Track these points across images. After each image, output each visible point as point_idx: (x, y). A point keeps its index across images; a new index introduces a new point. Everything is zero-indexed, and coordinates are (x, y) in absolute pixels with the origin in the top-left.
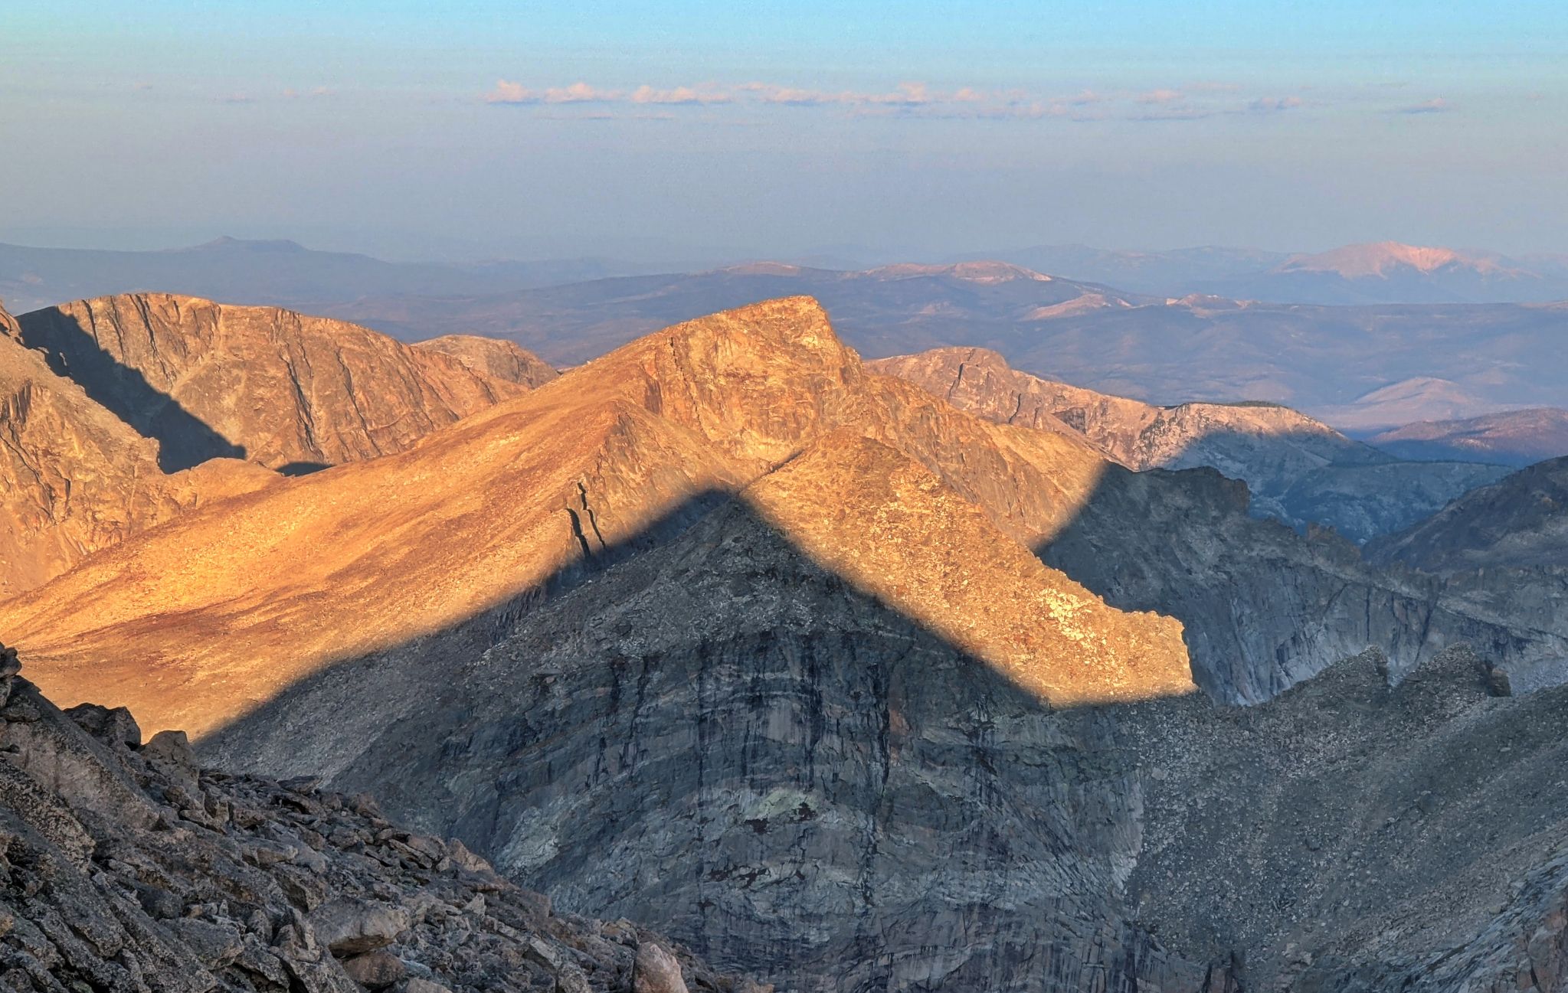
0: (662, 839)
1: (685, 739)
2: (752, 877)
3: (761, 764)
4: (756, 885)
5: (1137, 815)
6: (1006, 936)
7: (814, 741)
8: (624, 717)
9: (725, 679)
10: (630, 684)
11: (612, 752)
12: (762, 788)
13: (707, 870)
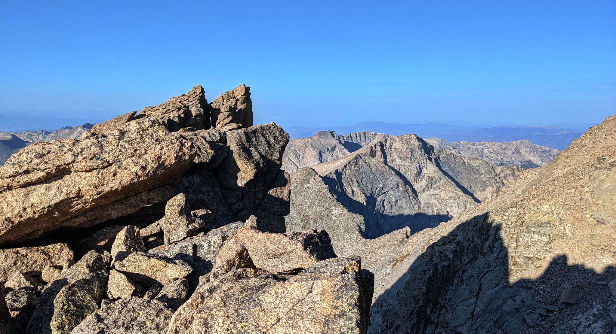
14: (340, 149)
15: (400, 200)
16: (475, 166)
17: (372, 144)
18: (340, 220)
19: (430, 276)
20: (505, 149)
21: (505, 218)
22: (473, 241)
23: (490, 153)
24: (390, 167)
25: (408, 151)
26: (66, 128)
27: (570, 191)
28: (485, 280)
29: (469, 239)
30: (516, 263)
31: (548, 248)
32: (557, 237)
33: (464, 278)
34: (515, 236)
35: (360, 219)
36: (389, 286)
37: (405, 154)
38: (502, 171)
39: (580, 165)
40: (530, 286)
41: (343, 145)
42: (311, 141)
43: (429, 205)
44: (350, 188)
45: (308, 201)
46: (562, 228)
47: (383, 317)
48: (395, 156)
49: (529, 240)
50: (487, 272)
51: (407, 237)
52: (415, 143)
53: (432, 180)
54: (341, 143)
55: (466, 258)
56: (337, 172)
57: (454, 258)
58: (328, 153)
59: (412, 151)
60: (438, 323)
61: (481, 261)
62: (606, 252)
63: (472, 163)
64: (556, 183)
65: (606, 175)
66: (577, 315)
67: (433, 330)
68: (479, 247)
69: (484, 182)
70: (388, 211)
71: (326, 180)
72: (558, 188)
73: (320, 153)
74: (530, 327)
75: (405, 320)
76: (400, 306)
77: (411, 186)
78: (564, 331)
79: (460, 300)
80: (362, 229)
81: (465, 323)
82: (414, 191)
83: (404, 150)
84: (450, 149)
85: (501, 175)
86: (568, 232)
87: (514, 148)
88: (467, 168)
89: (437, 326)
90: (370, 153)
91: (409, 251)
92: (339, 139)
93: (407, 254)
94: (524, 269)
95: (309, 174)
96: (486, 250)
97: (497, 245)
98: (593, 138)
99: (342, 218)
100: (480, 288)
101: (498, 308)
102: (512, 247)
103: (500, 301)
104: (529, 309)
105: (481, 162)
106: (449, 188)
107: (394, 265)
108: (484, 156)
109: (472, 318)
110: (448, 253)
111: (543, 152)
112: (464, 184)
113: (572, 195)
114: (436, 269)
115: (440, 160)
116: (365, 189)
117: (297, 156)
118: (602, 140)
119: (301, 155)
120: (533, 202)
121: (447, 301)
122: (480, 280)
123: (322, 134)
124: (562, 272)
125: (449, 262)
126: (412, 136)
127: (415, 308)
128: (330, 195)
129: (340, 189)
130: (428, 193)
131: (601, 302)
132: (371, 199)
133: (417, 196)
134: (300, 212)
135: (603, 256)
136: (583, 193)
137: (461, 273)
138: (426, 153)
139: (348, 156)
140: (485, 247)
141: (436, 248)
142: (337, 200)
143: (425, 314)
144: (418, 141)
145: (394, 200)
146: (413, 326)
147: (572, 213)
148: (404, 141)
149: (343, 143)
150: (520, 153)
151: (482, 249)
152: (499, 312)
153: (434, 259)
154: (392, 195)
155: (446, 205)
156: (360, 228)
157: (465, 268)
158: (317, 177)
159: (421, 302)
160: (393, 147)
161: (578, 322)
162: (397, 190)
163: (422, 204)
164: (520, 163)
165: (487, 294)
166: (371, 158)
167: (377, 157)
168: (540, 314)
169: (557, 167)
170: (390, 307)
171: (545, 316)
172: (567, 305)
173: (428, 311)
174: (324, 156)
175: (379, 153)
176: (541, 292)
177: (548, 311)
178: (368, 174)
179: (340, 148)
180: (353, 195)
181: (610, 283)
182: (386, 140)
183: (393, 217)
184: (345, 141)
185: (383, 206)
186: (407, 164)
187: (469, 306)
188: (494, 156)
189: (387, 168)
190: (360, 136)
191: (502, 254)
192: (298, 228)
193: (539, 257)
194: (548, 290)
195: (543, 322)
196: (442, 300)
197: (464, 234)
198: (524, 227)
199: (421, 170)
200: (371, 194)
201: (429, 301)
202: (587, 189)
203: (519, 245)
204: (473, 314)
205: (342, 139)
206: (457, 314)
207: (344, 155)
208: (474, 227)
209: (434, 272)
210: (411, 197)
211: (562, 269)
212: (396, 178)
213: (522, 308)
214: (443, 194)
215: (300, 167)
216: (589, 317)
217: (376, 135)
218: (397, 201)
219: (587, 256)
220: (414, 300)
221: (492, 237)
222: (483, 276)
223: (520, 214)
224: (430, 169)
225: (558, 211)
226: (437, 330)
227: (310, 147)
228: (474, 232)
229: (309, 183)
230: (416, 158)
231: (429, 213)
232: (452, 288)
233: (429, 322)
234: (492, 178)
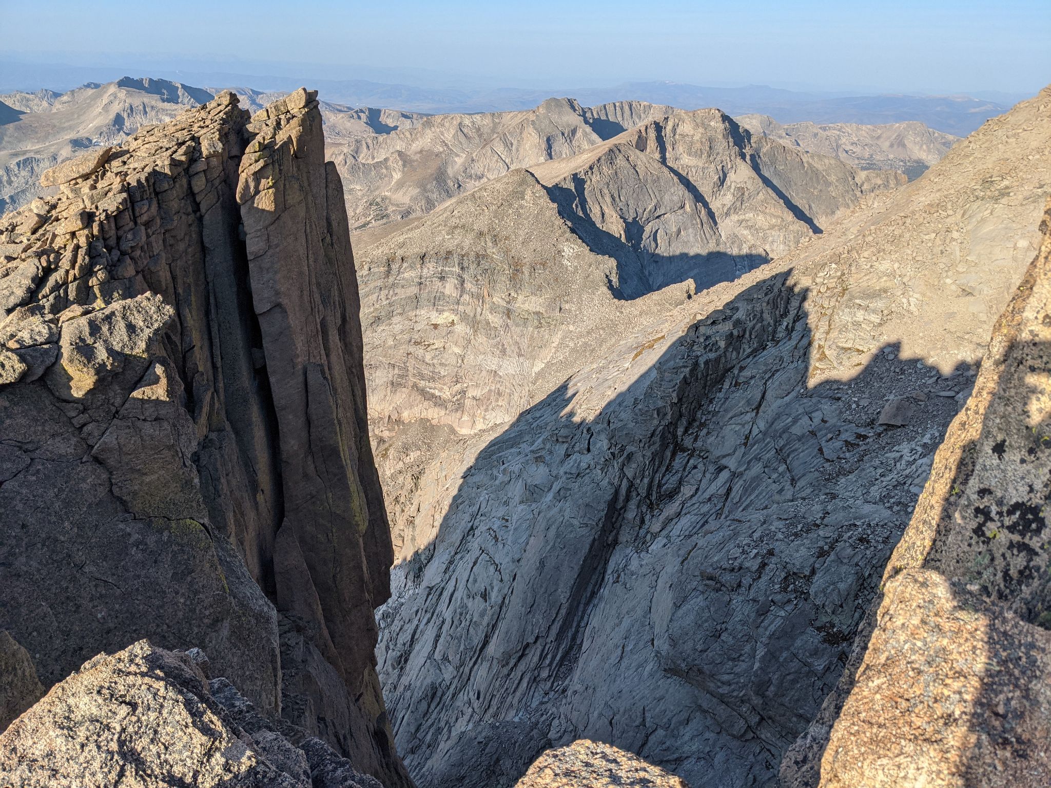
0: (398, 328)
1: (414, 290)
2: (429, 345)
3: (441, 303)
4: (429, 349)
5: (554, 345)
6: (498, 386)
7: (461, 296)
8: (391, 279)
9: (431, 268)
10: (395, 267)
11: (384, 292)
12: (440, 312)
13: (413, 341)
14: (585, 134)
15: (685, 229)
16: (820, 168)
17: (641, 125)
18: (576, 267)
19: (685, 377)
20: (879, 138)
21: (818, 280)
22: (762, 319)
23: (852, 144)
24: (671, 170)
25: (704, 140)
26: (88, 86)
27: (927, 237)
28: (773, 384)
29: (755, 315)
30: (823, 357)
31: (876, 334)
32: (894, 315)
33: (741, 380)
34: (829, 312)
35: (610, 265)
36: (624, 388)
37: (698, 145)
38: (868, 179)
39: (952, 191)
40: (839, 395)
41: (591, 125)
42: (532, 117)
43: (734, 238)
44: (599, 208)
45: (521, 232)
46: (905, 300)
47: (610, 440)
48: (680, 148)
49: (850, 320)
50: (777, 371)
51: (689, 297)
52: (718, 126)
53: (743, 194)
54: (586, 122)
55: (746, 347)
56: (575, 178)
57: (726, 348)
58: (563, 141)
59: (711, 140)
60: (694, 450)
61: (771, 351)
62: (965, 343)
63: (818, 165)
64: (908, 221)
65: (989, 211)
66: (899, 444)
67: (684, 462)
68: (770, 329)
69: (834, 198)
70: (663, 250)
71: (555, 193)
72: (909, 231)
73: (548, 140)
74: (828, 460)
75: (642, 445)
76: (636, 423)
77: (706, 205)
78: (876, 468)
79: (730, 415)
80: (613, 283)
81: (734, 451)
82: (711, 215)
83: (696, 138)
84: (781, 137)
85: (865, 187)
86: (912, 308)
87: (894, 137)
88: (806, 172)
89: (691, 456)
90: (637, 142)
91: (665, 330)
92: (583, 115)
93: (660, 335)
94: (834, 368)
95: (523, 182)
96: (781, 333)
97: (799, 326)
98: (987, 141)
99: (579, 263)
100: (763, 397)
101: (786, 430)
102: (822, 330)
103: (790, 419)
104: (830, 432)
105: (833, 162)
106: (772, 210)
107: (636, 356)
108: (841, 150)
109: (745, 444)
110: (718, 339)
111: (944, 144)
112: (798, 201)
113: (930, 244)
114: (696, 364)
115: (759, 157)
116: (624, 209)
117: (508, 145)
118: (1000, 146)
119: (515, 143)
120: (866, 254)
121: (710, 417)
122: (765, 384)
123: (554, 103)
124: (892, 374)
125: (718, 353)
126: (713, 111)
127: (658, 426)
128: (559, 221)
129: (579, 208)
130: (735, 218)
131: (939, 425)
132: (634, 229)
133: (716, 223)
134: (506, 252)
135: (959, 349)
136: (948, 241)
137: (736, 371)
138: (735, 144)
139: (599, 147)
140: (779, 329)
141: (702, 330)
142: (573, 231)
143: (675, 436)
144: (724, 122)
145: (674, 229)
146: (654, 455)
147: (925, 275)
148: (698, 121)
149: (591, 121)
150: (904, 146)
151: (775, 332)
152: (785, 436)
153: (695, 348)
154: (672, 221)
155: (765, 239)
156: (610, 281)
157: (743, 364)
158: (538, 187)
159: (669, 417)
160: (678, 131)
161: (898, 455)
162: (681, 211)
163: (723, 238)
164: (901, 163)
165: (773, 406)
166: (637, 151)
167: (648, 150)
168: (846, 441)
169: (920, 192)
170: (620, 424)
171: (852, 445)
172: (889, 427)
173: (680, 431)
174: (556, 147)
175: (652, 144)
176: (854, 406)
177: (859, 436)
178: (631, 183)
179: (584, 131)
180: (603, 221)
181: (960, 395)
182: (666, 119)
183: (671, 259)
184: (594, 119)
185: (655, 240)
186: (701, 165)
187: (743, 425)
188: (857, 149)
189: (666, 170)
190: (622, 108)
191: (804, 342)
192: (503, 279)
193: (861, 348)
194: (865, 403)
195: (848, 455)
196: (703, 414)
197: (749, 307)
198: (846, 297)
199: (725, 176)
200: (634, 219)
201: (681, 416)
202: (955, 235)
203: (832, 327)
204: (747, 438)
205: (588, 115)
206: (723, 437)
207: (592, 144)
208: (766, 295)
209: (691, 371)
210: (705, 225)
211: (892, 368)
212: (680, 191)
213: (820, 430)
214: (761, 221)
215: (512, 167)
216: (917, 448)
217: (650, 107)
218: (679, 231)
219: (935, 348)
220: (658, 415)
221: (793, 313)
222: (770, 378)
223: (843, 274)
224: (742, 174)
225: (904, 271)
226: (692, 461)
227: (531, 129)
228: (765, 304)
229: (523, 199)
230: (718, 154)
231: (735, 252)
232: (721, 395)
233: (678, 448)
234: (847, 192)
